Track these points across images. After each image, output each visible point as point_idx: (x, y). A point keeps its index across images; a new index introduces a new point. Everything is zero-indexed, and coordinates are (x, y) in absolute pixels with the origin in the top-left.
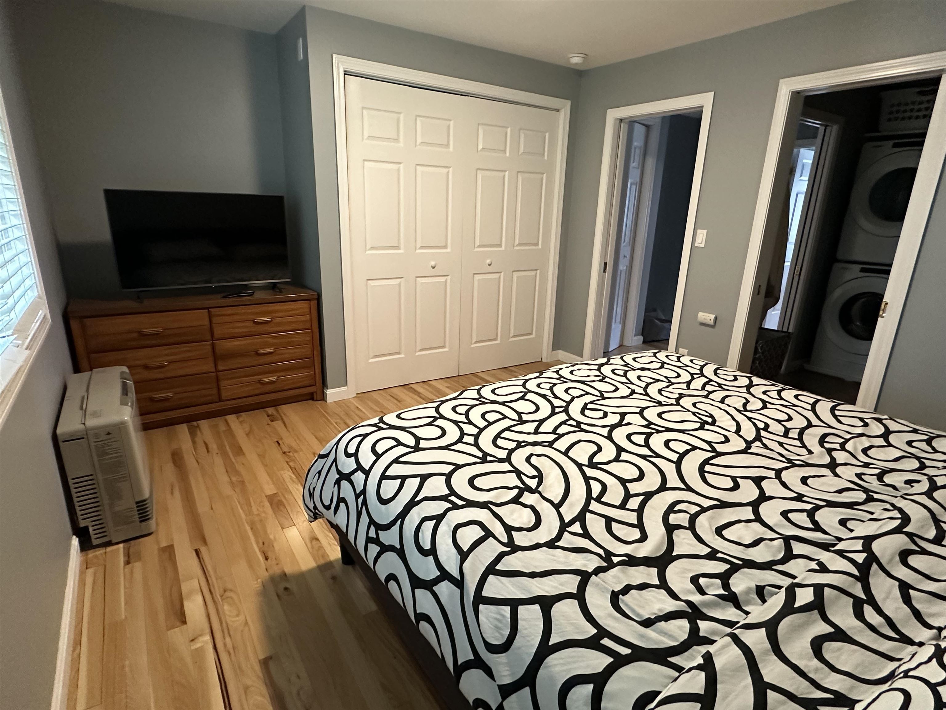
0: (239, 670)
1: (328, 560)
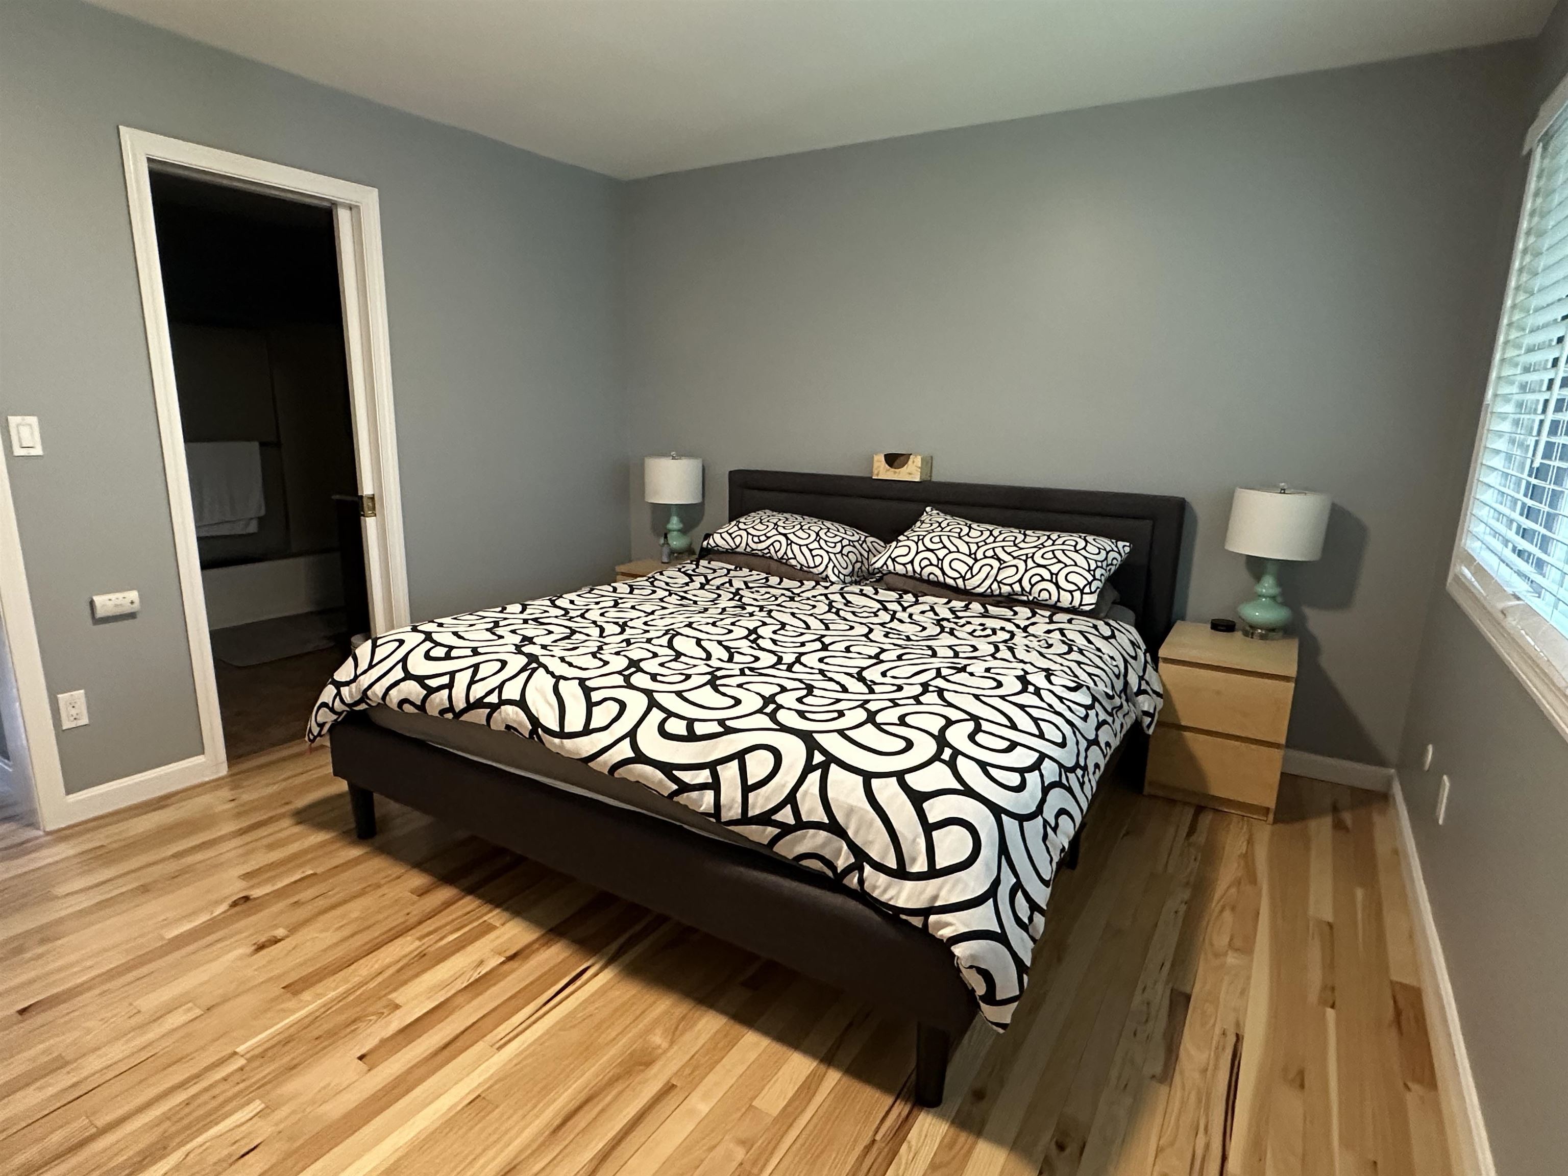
0: (1204, 1099)
1: (952, 1130)
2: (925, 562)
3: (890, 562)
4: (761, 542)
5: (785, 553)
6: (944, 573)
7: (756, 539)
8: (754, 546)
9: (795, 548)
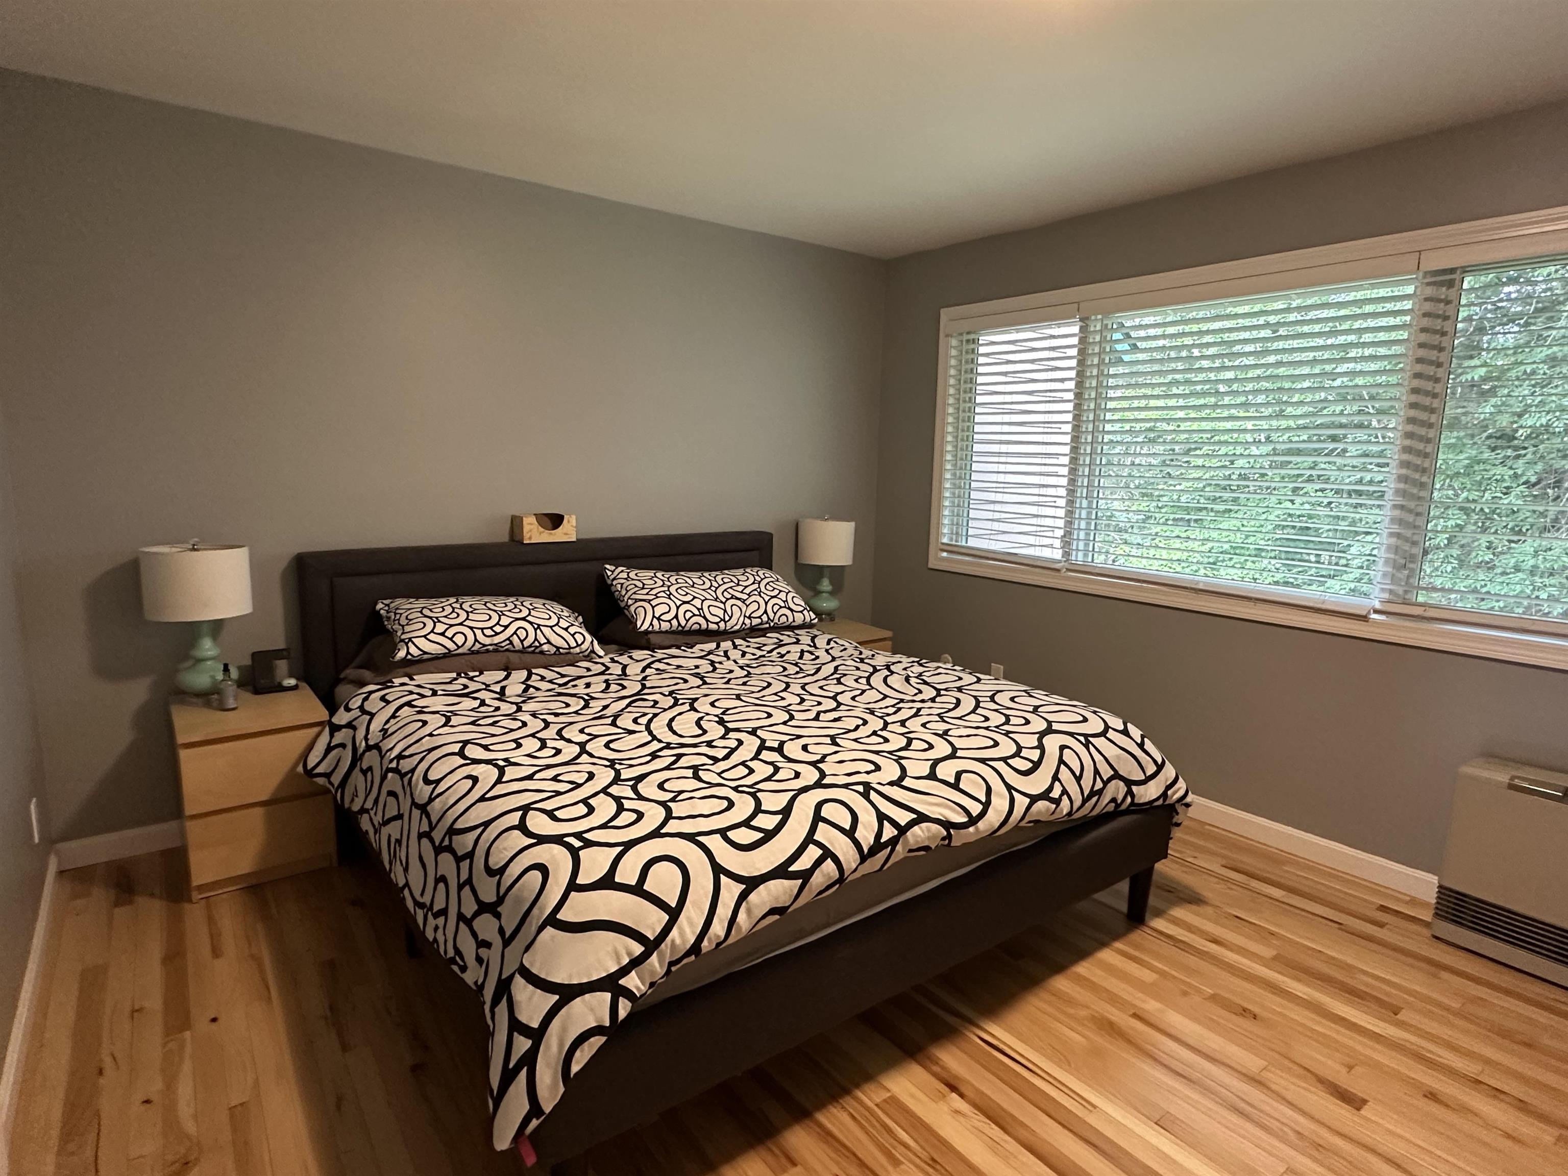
2: (688, 615)
3: (655, 622)
4: (497, 634)
5: (536, 639)
6: (707, 620)
7: (488, 632)
8: (487, 641)
9: (546, 631)
